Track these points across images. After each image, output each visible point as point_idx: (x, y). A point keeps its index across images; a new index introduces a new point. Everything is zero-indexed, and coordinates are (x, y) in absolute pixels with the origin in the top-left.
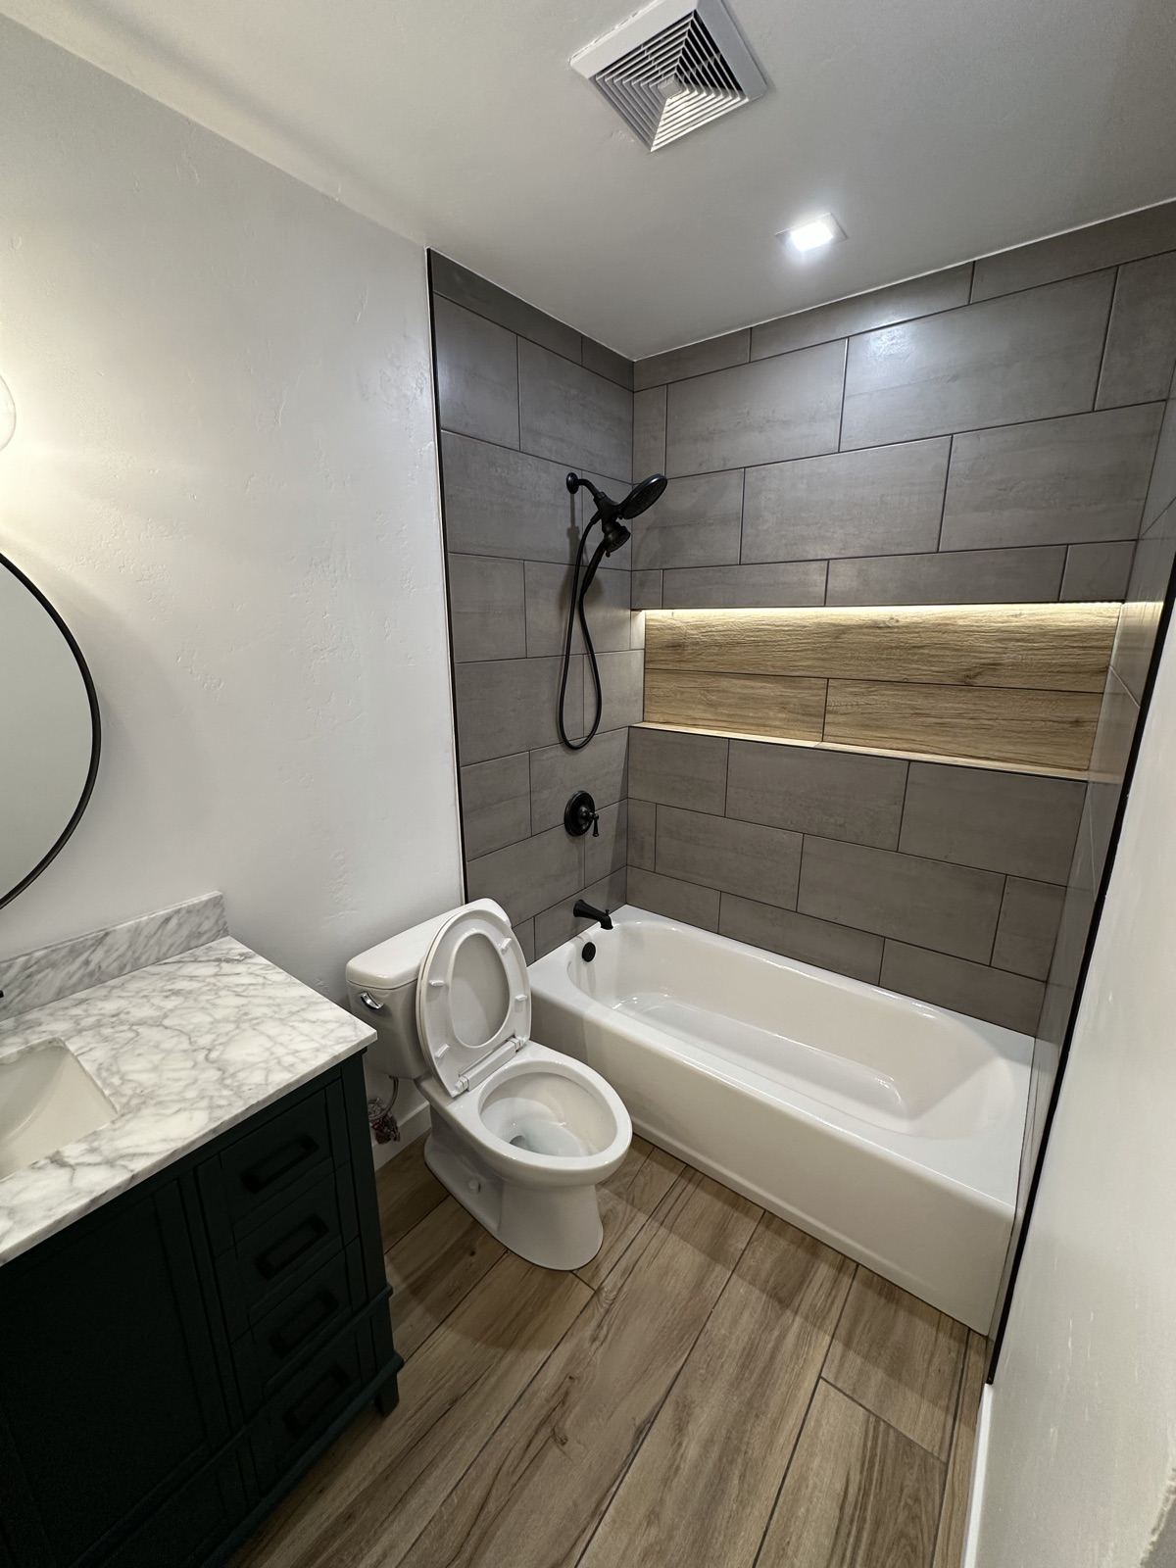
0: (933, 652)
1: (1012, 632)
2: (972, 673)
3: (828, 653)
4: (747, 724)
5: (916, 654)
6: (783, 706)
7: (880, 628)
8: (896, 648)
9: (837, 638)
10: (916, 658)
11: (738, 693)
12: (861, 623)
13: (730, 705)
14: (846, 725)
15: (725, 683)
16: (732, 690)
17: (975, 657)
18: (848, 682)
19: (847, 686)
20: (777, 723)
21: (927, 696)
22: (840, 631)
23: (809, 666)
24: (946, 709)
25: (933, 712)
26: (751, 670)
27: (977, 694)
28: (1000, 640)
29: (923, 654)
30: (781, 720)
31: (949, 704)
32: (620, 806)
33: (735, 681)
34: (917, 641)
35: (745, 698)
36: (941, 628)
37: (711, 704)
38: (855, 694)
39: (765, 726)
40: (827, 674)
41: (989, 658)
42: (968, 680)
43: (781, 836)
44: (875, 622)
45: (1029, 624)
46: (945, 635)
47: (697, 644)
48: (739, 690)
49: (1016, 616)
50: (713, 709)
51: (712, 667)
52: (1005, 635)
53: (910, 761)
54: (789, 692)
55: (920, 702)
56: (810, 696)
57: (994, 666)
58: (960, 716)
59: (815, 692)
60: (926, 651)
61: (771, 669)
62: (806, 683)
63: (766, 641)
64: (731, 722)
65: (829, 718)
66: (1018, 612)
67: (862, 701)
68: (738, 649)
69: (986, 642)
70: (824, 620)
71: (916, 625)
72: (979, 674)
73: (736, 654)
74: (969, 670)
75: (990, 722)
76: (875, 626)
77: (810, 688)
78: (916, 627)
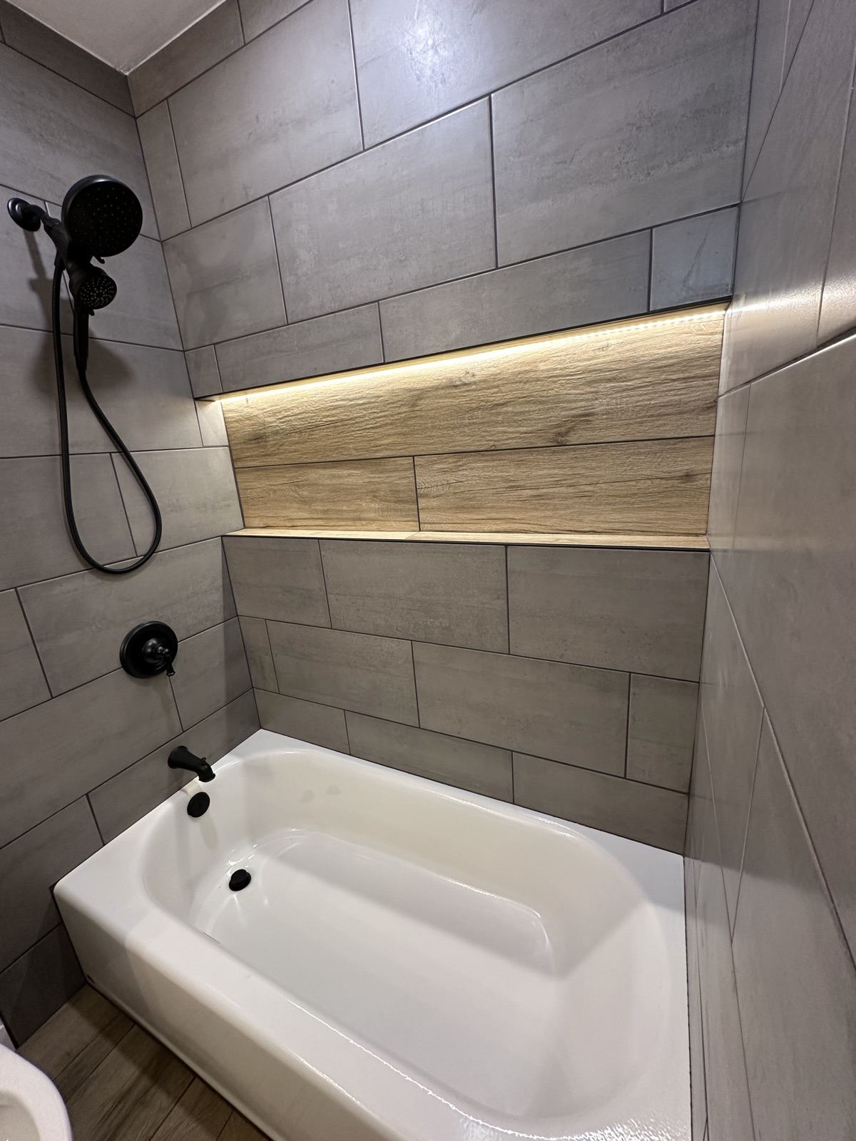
0: (519, 409)
1: (601, 370)
2: (563, 429)
3: (407, 426)
4: (344, 519)
5: (499, 414)
6: (374, 495)
7: (456, 386)
8: (478, 408)
9: (414, 405)
10: (500, 418)
11: (328, 485)
12: (436, 383)
13: (322, 500)
14: (439, 509)
15: (313, 475)
16: (320, 482)
17: (564, 409)
18: (434, 458)
19: (434, 463)
20: (372, 515)
21: (520, 463)
22: (415, 398)
23: (393, 444)
24: (541, 476)
25: (528, 483)
26: (335, 457)
27: (571, 454)
28: (589, 383)
29: (507, 412)
30: (376, 511)
31: (543, 470)
32: (225, 627)
33: (322, 471)
34: (498, 398)
35: (336, 490)
36: (523, 377)
37: (304, 502)
38: (444, 472)
39: (360, 519)
40: (412, 451)
41: (579, 407)
42: (560, 439)
43: (388, 644)
44: (451, 380)
45: (618, 357)
46: (527, 386)
47: (276, 433)
48: (328, 482)
49: (602, 349)
50: (307, 507)
51: (296, 457)
52: (594, 376)
53: (507, 545)
54: (377, 477)
55: (512, 472)
56: (399, 479)
57: (586, 417)
58: (557, 484)
59: (402, 474)
60: (510, 409)
61: (354, 453)
62: (390, 464)
63: (342, 420)
64: (329, 518)
65: (423, 503)
66: (605, 343)
67: (451, 478)
68: (317, 434)
69: (575, 388)
70: (397, 386)
71: (494, 377)
72: (571, 429)
73: (317, 440)
74: (559, 426)
75: (590, 488)
76: (452, 386)
77: (397, 470)
78: (494, 380)
